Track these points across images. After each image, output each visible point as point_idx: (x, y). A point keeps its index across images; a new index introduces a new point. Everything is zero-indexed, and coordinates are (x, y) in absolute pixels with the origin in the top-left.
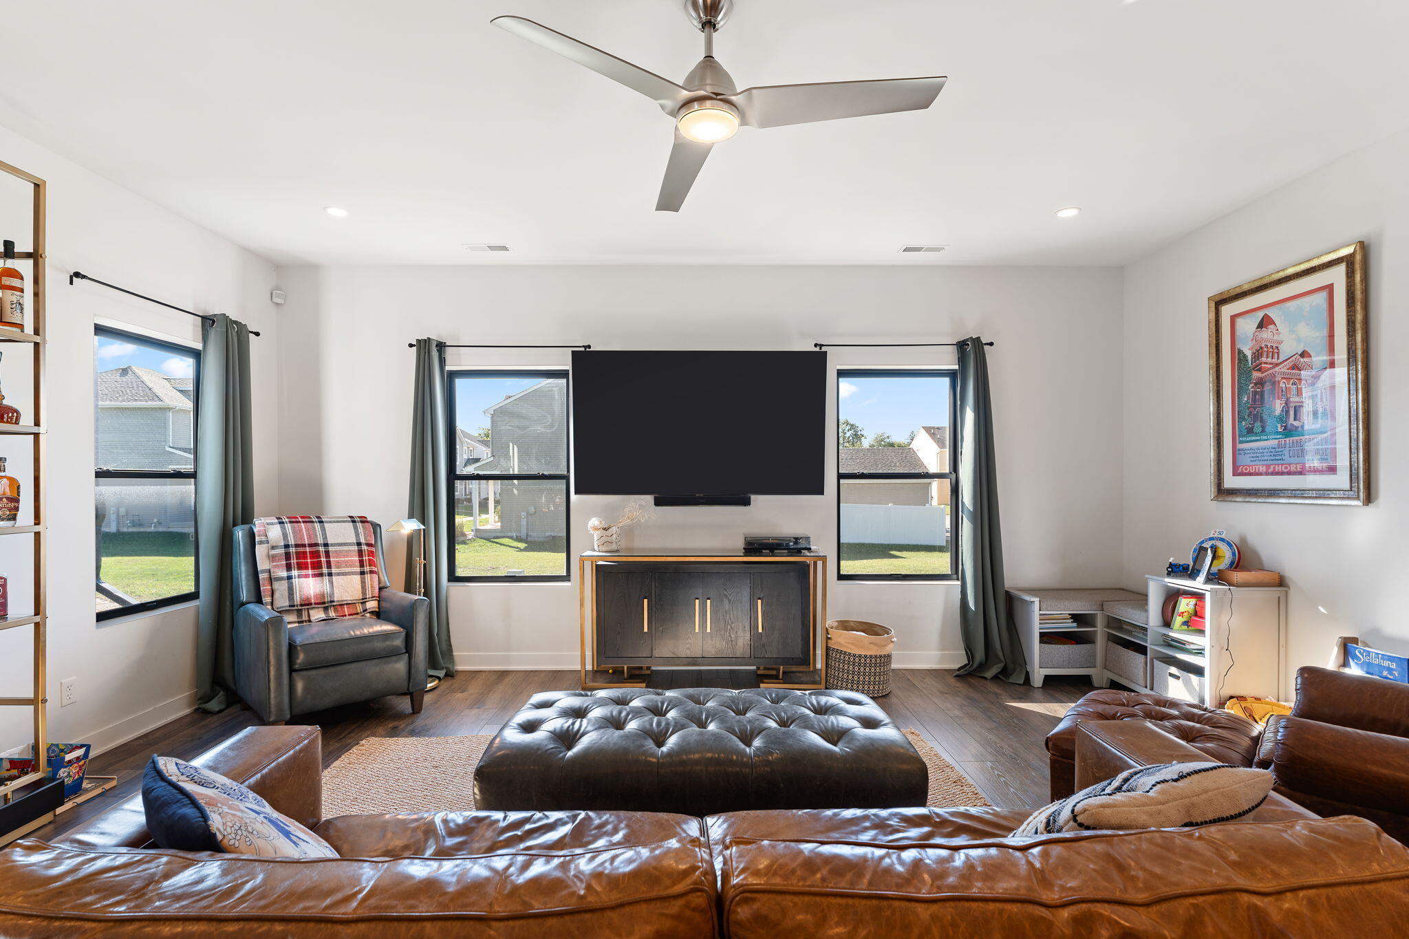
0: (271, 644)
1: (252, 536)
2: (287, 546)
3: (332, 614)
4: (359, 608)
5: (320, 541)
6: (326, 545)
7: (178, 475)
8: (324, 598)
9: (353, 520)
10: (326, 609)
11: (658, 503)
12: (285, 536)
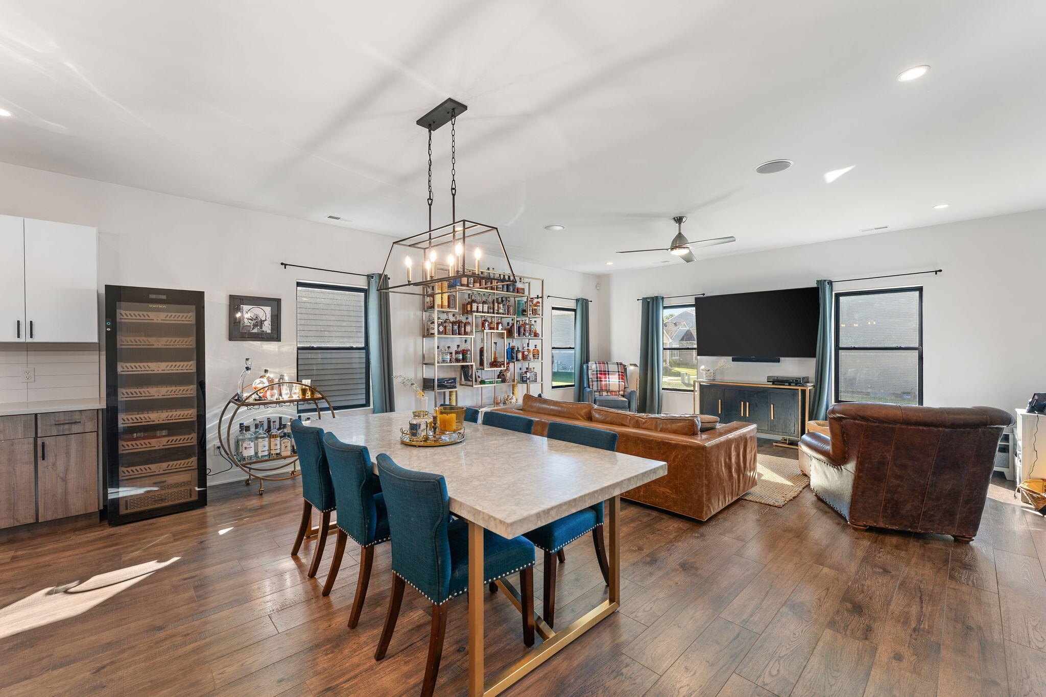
0: (590, 398)
1: (588, 367)
2: (597, 371)
3: (609, 394)
4: (618, 393)
5: (607, 370)
6: (608, 371)
7: (570, 348)
8: (607, 387)
9: (617, 364)
10: (607, 392)
11: (734, 360)
12: (597, 368)
